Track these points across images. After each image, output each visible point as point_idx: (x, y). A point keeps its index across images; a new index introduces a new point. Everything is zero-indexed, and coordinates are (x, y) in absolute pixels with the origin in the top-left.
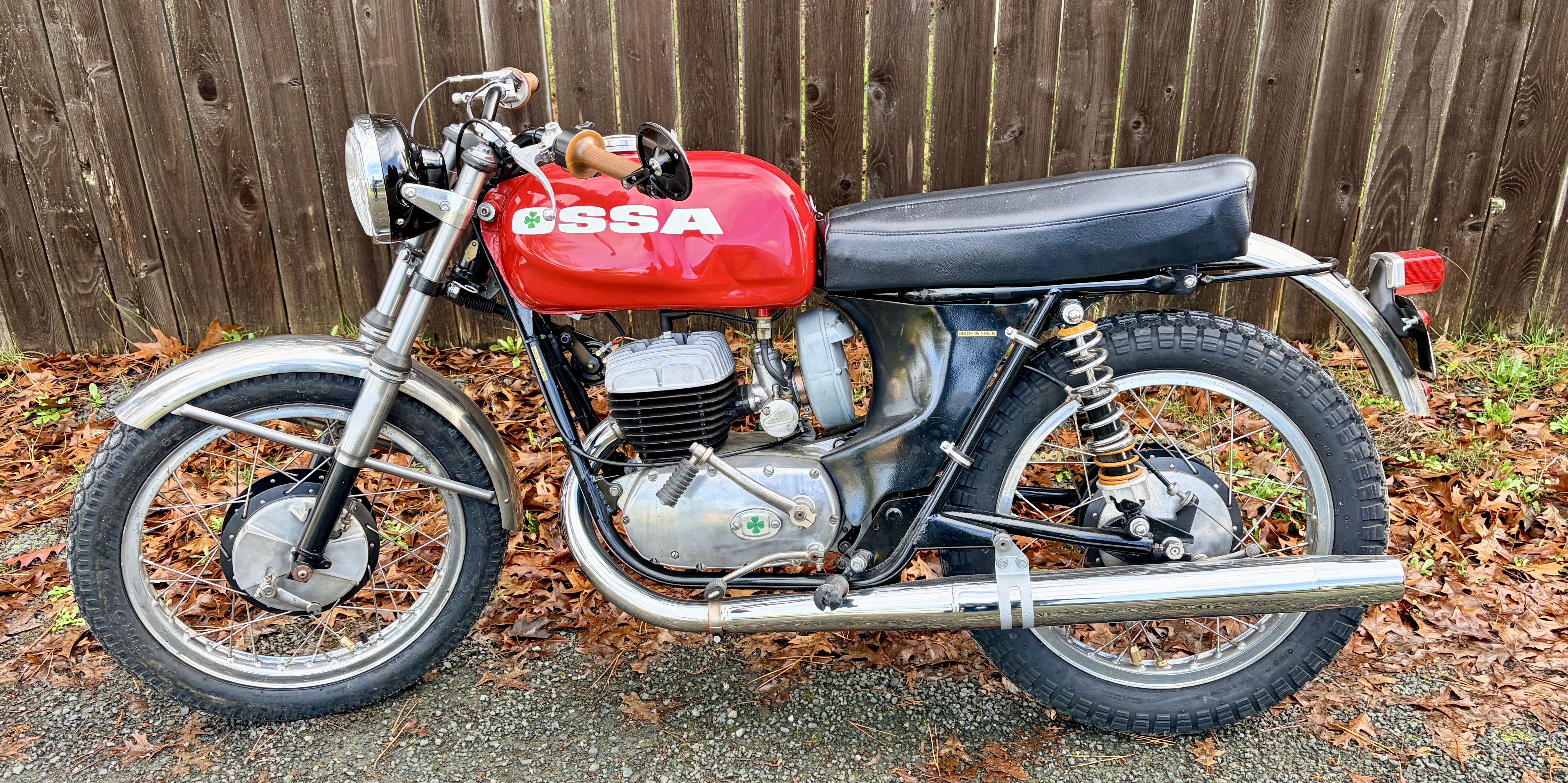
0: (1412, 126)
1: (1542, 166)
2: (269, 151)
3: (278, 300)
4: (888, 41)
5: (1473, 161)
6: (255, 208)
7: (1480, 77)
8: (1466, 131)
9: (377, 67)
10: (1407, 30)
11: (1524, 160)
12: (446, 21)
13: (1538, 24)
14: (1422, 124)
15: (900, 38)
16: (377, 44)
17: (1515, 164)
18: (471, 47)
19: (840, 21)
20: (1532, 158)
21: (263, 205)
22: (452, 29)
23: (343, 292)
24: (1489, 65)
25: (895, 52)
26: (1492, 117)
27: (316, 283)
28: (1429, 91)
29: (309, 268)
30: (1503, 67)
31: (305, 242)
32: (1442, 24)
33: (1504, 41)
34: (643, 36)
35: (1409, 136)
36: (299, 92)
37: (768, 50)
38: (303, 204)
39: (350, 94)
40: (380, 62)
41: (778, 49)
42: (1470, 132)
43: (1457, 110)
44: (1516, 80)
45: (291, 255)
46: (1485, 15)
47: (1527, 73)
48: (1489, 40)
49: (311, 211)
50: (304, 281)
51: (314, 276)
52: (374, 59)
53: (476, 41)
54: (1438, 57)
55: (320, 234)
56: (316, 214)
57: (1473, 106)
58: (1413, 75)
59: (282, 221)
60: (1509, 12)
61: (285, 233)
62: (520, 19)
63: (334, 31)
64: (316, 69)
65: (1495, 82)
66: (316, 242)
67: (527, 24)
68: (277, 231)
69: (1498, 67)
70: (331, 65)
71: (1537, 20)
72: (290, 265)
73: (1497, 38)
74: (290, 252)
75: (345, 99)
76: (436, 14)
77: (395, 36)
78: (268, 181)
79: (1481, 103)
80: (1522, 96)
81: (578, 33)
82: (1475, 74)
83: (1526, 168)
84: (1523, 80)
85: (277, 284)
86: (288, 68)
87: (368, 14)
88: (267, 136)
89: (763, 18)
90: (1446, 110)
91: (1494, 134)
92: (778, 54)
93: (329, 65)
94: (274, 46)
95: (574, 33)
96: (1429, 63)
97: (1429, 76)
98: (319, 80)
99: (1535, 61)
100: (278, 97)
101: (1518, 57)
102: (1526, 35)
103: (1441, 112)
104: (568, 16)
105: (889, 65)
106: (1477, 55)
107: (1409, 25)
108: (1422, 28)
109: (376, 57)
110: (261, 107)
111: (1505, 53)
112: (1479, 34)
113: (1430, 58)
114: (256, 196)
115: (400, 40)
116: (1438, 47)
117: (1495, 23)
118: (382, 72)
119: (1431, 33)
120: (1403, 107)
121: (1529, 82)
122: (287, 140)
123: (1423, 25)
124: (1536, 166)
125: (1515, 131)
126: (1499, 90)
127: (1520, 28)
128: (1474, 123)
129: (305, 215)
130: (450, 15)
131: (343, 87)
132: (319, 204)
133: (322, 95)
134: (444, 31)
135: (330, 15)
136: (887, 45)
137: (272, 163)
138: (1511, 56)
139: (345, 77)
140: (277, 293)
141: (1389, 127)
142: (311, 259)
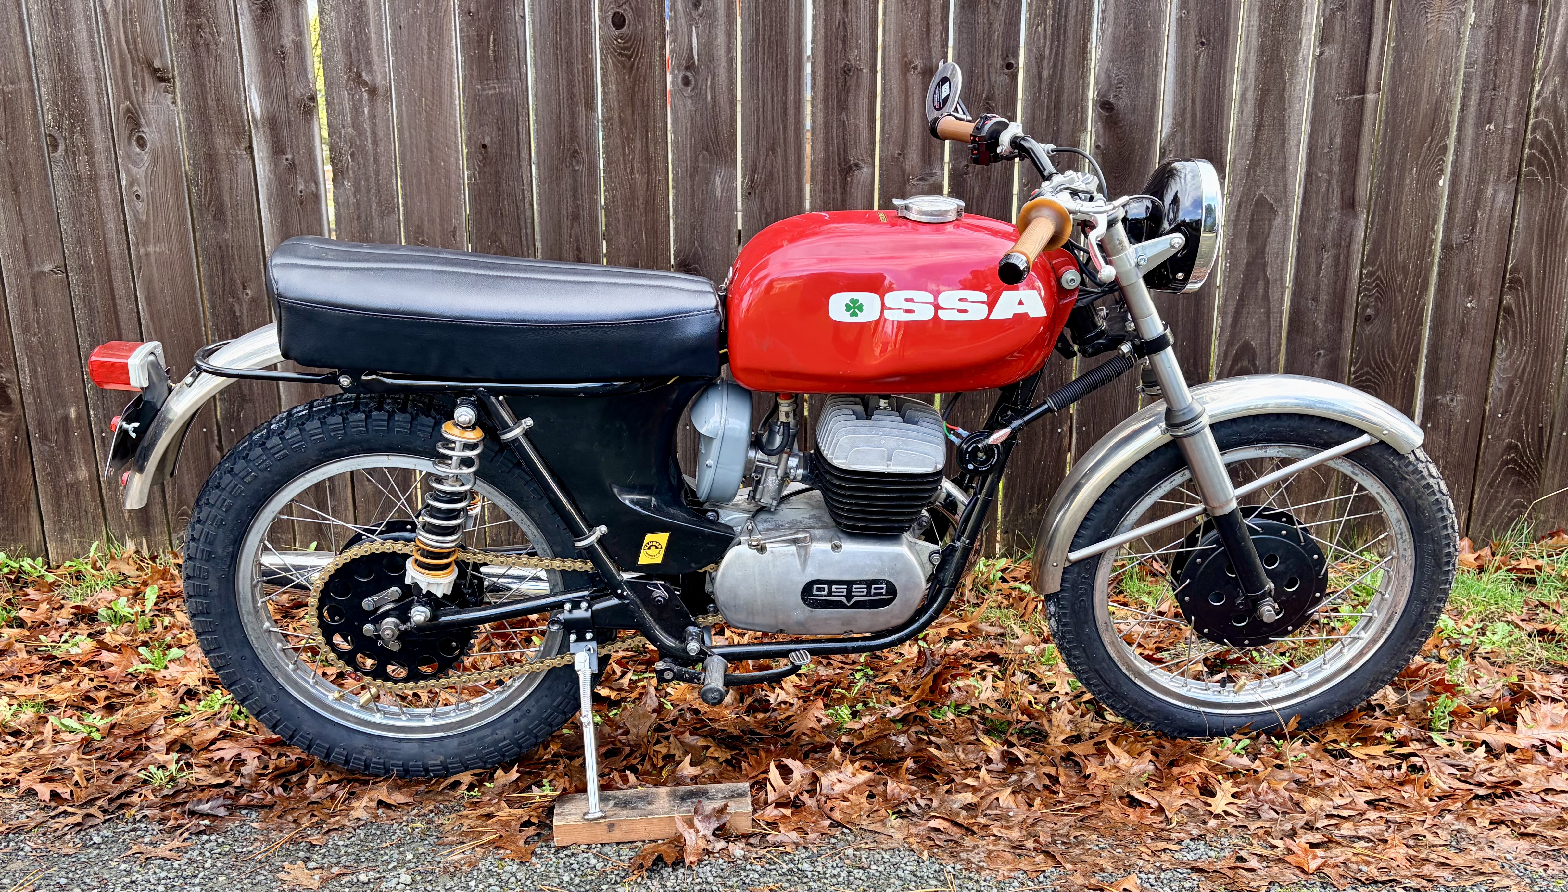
0: (1253, 319)
1: (1395, 365)
2: (28, 347)
3: (34, 514)
4: (693, 228)
5: (1321, 360)
6: (11, 410)
7: (1319, 268)
8: (1311, 327)
9: (147, 254)
10: (1237, 216)
11: (1375, 359)
12: (222, 204)
13: (1374, 213)
14: (1264, 318)
15: (705, 225)
16: (148, 229)
17: (1366, 363)
18: (249, 233)
19: (642, 206)
20: (1384, 356)
21: (19, 406)
22: (228, 214)
23: (107, 505)
24: (1327, 258)
25: (701, 240)
26: (1337, 313)
27: (77, 495)
28: (1267, 282)
29: (70, 478)
30: (1342, 258)
31: (66, 448)
32: (1272, 210)
33: (1341, 230)
34: (432, 221)
35: (1252, 330)
36: (62, 281)
37: (566, 237)
38: (65, 406)
39: (118, 283)
40: (151, 249)
41: (577, 236)
42: (1315, 328)
43: (1299, 303)
44: (1357, 272)
45: (50, 463)
46: (1317, 202)
47: (1368, 263)
48: (1324, 228)
49: (73, 413)
50: (64, 491)
51: (74, 487)
52: (144, 246)
53: (255, 227)
54: (1273, 246)
55: (83, 439)
56: (79, 417)
57: (1315, 299)
58: (1248, 264)
59: (40, 425)
60: (1342, 199)
61: (44, 439)
62: (301, 203)
63: (101, 215)
64: (82, 255)
65: (1336, 273)
66: (77, 448)
67: (309, 208)
68: (35, 435)
69: (1337, 258)
70: (97, 251)
71: (1372, 207)
72: (49, 474)
73: (1332, 226)
74: (50, 459)
75: (112, 289)
76: (212, 195)
77: (168, 221)
78: (26, 379)
79: (1324, 297)
80: (1366, 289)
81: (363, 218)
82: (1313, 266)
83: (1379, 368)
84: (1365, 271)
85: (33, 496)
86: (50, 255)
87: (138, 197)
88: (26, 330)
89: (559, 202)
90: (1287, 303)
91: (1340, 330)
92: (577, 241)
93: (96, 251)
94: (37, 232)
95: (359, 218)
96: (1263, 252)
97: (1264, 266)
98: (84, 268)
99: (1375, 251)
100: (39, 288)
101: (1357, 247)
102: (1363, 224)
103: (1282, 304)
104: (352, 200)
105: (695, 254)
106: (1313, 244)
107: (1238, 211)
108: (1253, 215)
109: (145, 243)
110: (21, 298)
111: (1344, 242)
112: (1314, 222)
113: (1264, 246)
114: (13, 397)
115: (173, 225)
116: (1272, 236)
117: (1328, 211)
118: (153, 260)
119: (1263, 220)
120: (1241, 299)
121: (1370, 274)
122: (48, 334)
123: (1253, 210)
124: (1388, 365)
125: (1362, 326)
126: (1340, 283)
127: (1355, 216)
128: (1319, 318)
129: (66, 418)
130: (226, 198)
131: (110, 276)
132: (82, 406)
133: (86, 285)
134: (219, 216)
135: (97, 197)
136: (693, 233)
137: (31, 359)
138: (1349, 246)
139: (113, 265)
140: (33, 506)
141: (1229, 320)
142: (73, 468)
